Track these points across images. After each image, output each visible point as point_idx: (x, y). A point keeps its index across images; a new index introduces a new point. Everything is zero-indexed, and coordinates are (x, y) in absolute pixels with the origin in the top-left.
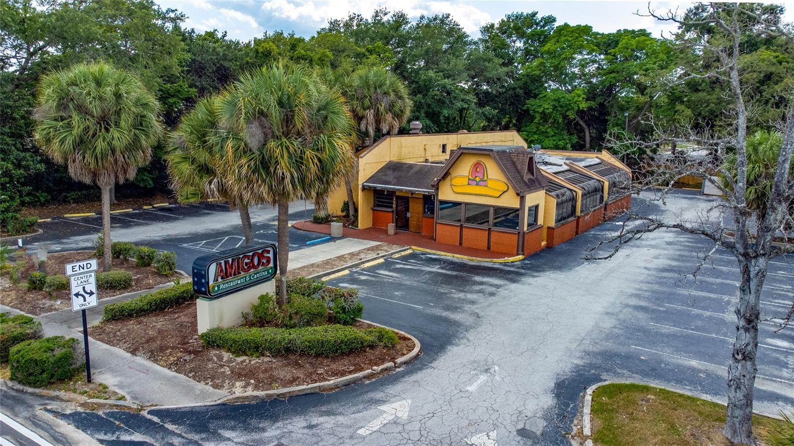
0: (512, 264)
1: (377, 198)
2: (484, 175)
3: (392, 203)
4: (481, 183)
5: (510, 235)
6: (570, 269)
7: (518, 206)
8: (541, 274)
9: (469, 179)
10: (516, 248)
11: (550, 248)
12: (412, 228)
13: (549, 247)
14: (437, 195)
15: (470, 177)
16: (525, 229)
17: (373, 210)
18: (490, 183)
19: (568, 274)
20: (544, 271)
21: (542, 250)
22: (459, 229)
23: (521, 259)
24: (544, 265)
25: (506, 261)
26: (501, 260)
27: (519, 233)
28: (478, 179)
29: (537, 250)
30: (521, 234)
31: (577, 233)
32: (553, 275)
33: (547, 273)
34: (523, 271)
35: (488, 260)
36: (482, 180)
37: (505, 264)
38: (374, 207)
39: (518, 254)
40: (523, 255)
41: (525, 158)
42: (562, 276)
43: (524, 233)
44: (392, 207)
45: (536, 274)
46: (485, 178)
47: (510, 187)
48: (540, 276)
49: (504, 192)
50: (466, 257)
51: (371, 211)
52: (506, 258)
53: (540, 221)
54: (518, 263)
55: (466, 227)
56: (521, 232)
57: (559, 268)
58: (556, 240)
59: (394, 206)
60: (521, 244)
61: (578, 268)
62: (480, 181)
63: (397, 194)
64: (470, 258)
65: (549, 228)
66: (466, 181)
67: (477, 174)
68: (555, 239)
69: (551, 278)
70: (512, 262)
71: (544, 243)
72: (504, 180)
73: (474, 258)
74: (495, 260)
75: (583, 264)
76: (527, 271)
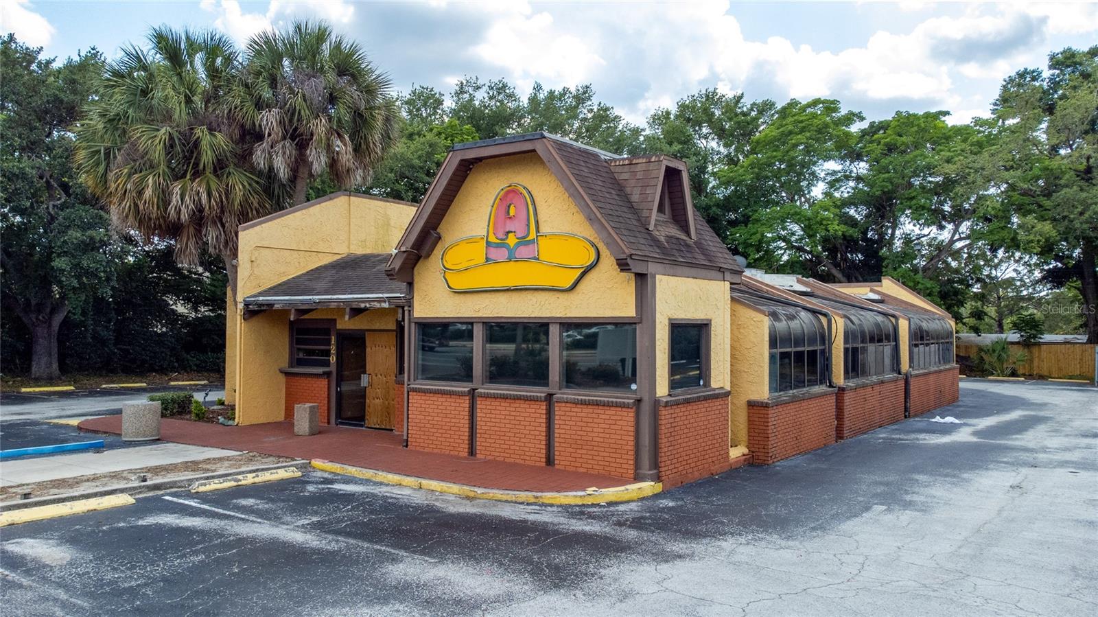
0: (606, 512)
1: (299, 342)
2: (528, 225)
3: (328, 353)
4: (524, 251)
5: (611, 411)
6: (822, 528)
7: (628, 310)
8: (698, 547)
9: (488, 244)
10: (631, 456)
11: (760, 466)
12: (372, 419)
13: (756, 462)
14: (411, 305)
15: (492, 239)
16: (662, 389)
17: (287, 374)
18: (547, 249)
19: (809, 545)
20: (717, 534)
21: (734, 472)
22: (465, 403)
23: (649, 493)
24: (724, 514)
25: (589, 501)
26: (570, 498)
27: (639, 401)
28: (512, 240)
29: (714, 469)
30: (646, 407)
31: (839, 435)
32: (749, 550)
33: (727, 544)
34: (632, 534)
35: (523, 496)
36: (523, 241)
37: (580, 512)
38: (291, 365)
39: (637, 478)
40: (658, 479)
41: (652, 166)
42: (787, 555)
43: (656, 403)
44: (327, 364)
45: (679, 547)
46: (533, 235)
47: (605, 252)
48: (691, 556)
49: (587, 271)
50: (456, 488)
51: (282, 378)
52: (590, 490)
53: (720, 377)
54: (633, 506)
55: (487, 396)
56: (646, 398)
57: (781, 525)
58: (777, 443)
59: (333, 359)
60: (646, 439)
61: (848, 526)
62: (518, 245)
63: (339, 326)
64: (467, 490)
65: (751, 405)
66: (479, 252)
67: (510, 226)
68: (772, 441)
69: (737, 565)
70: (610, 504)
71: (737, 453)
72: (588, 232)
73: (479, 491)
74: (549, 496)
75: (867, 509)
76: (645, 535)
